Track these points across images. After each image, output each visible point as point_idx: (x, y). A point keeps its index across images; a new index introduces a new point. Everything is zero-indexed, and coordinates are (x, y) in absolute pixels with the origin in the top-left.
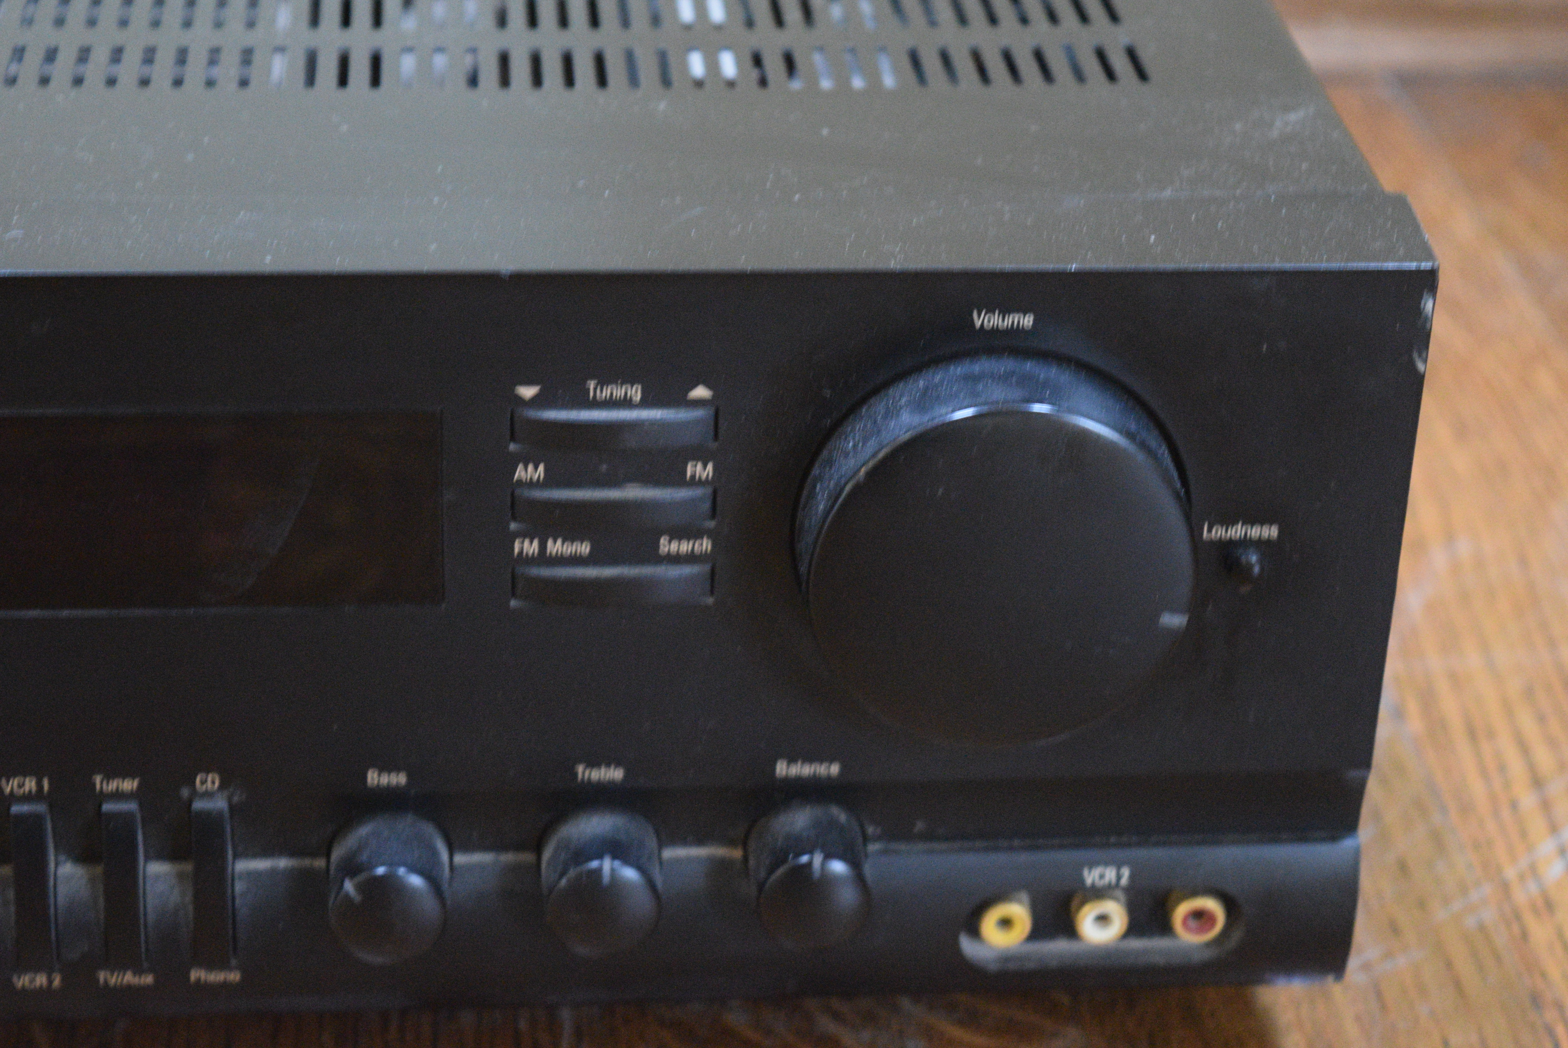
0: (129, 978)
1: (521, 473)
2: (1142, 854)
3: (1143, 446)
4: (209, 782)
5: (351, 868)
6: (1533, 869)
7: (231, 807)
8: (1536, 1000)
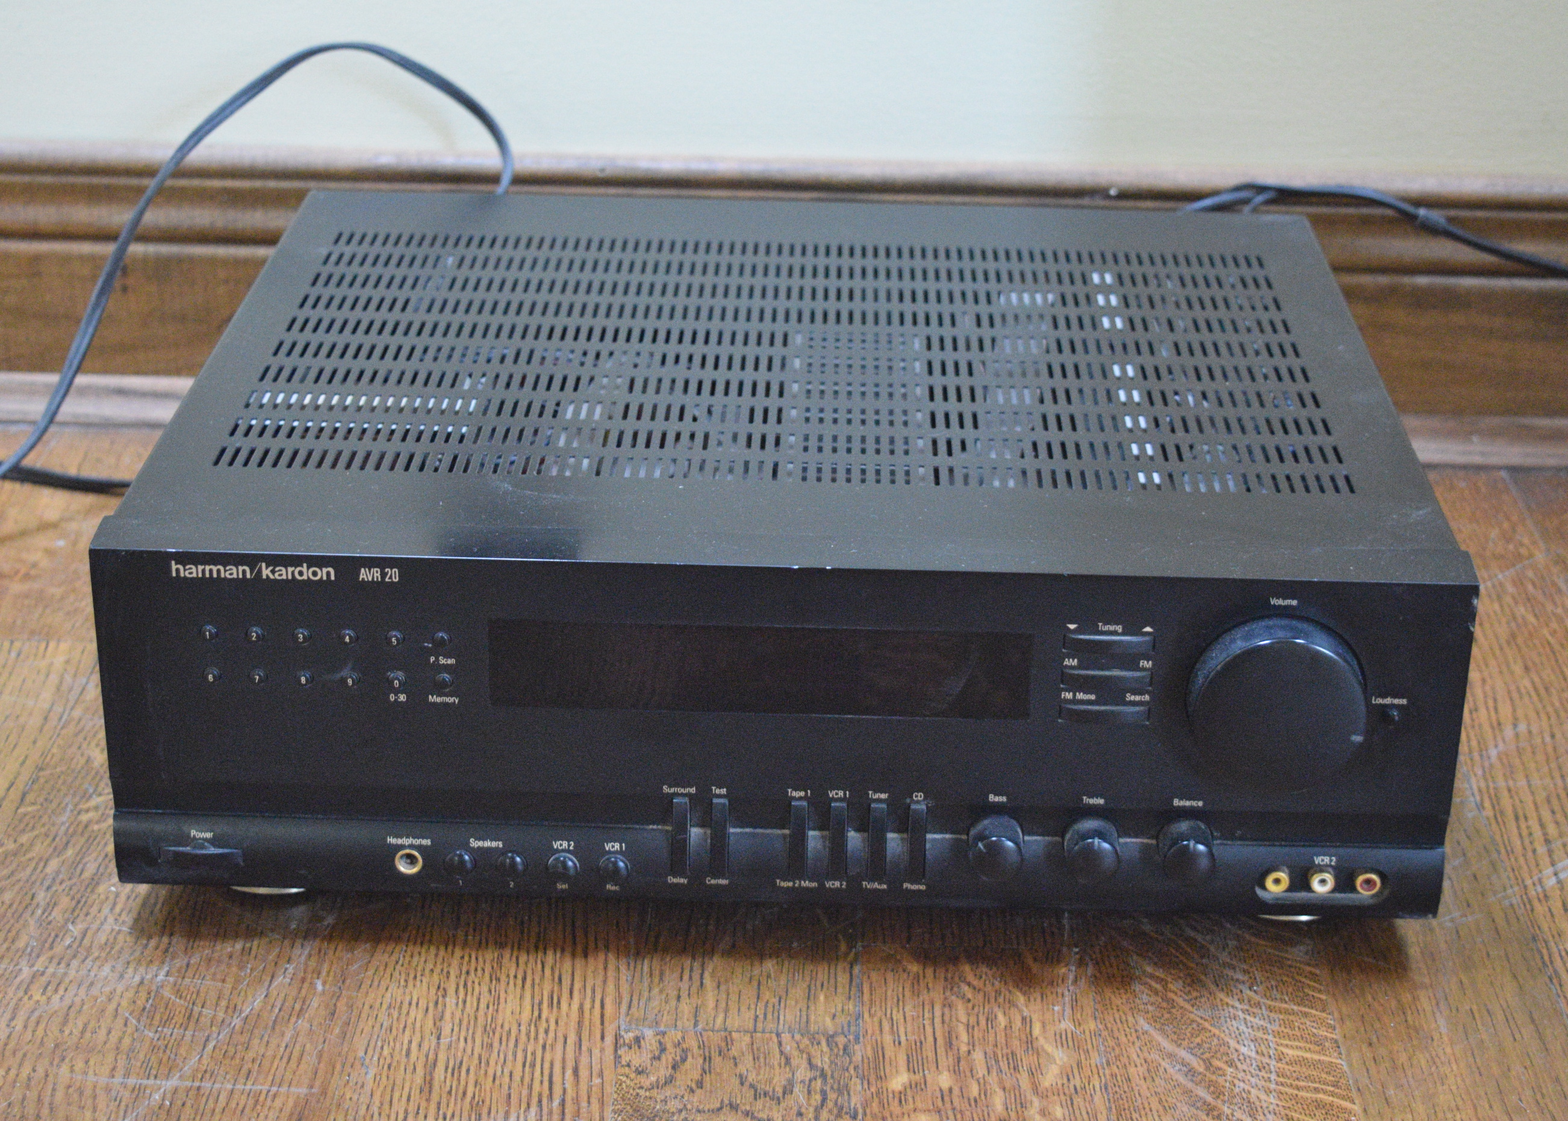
0: (876, 885)
1: (1067, 662)
2: (1342, 851)
3: (1346, 661)
4: (919, 796)
5: (981, 837)
6: (1540, 881)
7: (927, 807)
8: (1534, 939)
